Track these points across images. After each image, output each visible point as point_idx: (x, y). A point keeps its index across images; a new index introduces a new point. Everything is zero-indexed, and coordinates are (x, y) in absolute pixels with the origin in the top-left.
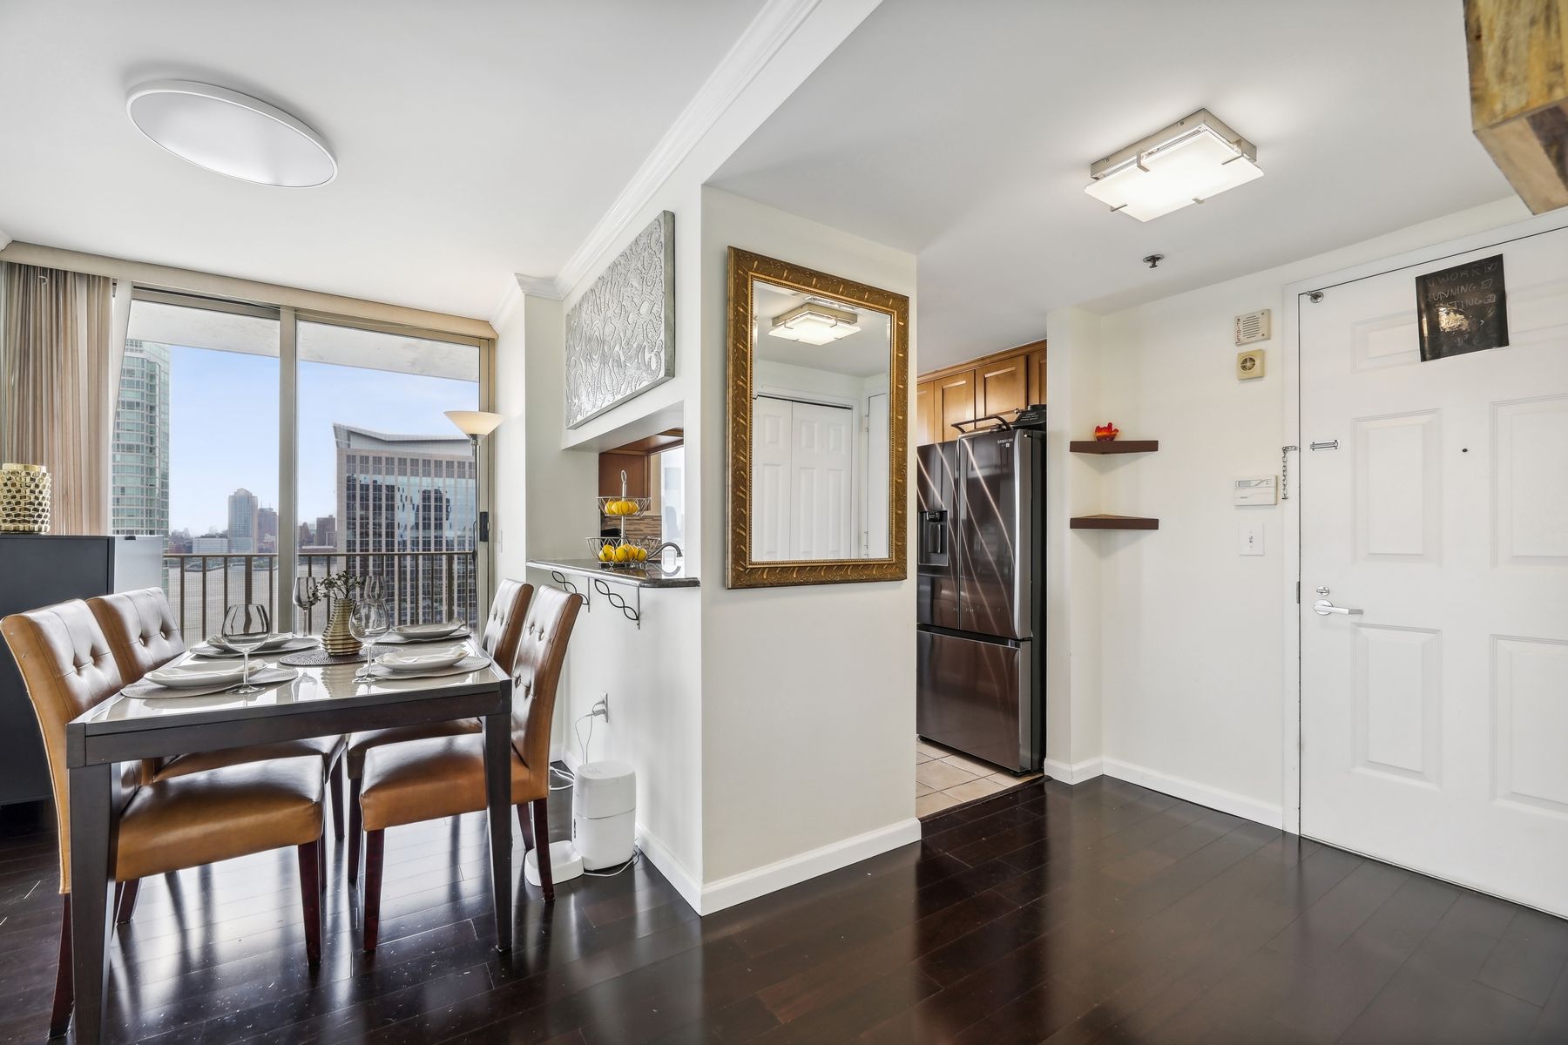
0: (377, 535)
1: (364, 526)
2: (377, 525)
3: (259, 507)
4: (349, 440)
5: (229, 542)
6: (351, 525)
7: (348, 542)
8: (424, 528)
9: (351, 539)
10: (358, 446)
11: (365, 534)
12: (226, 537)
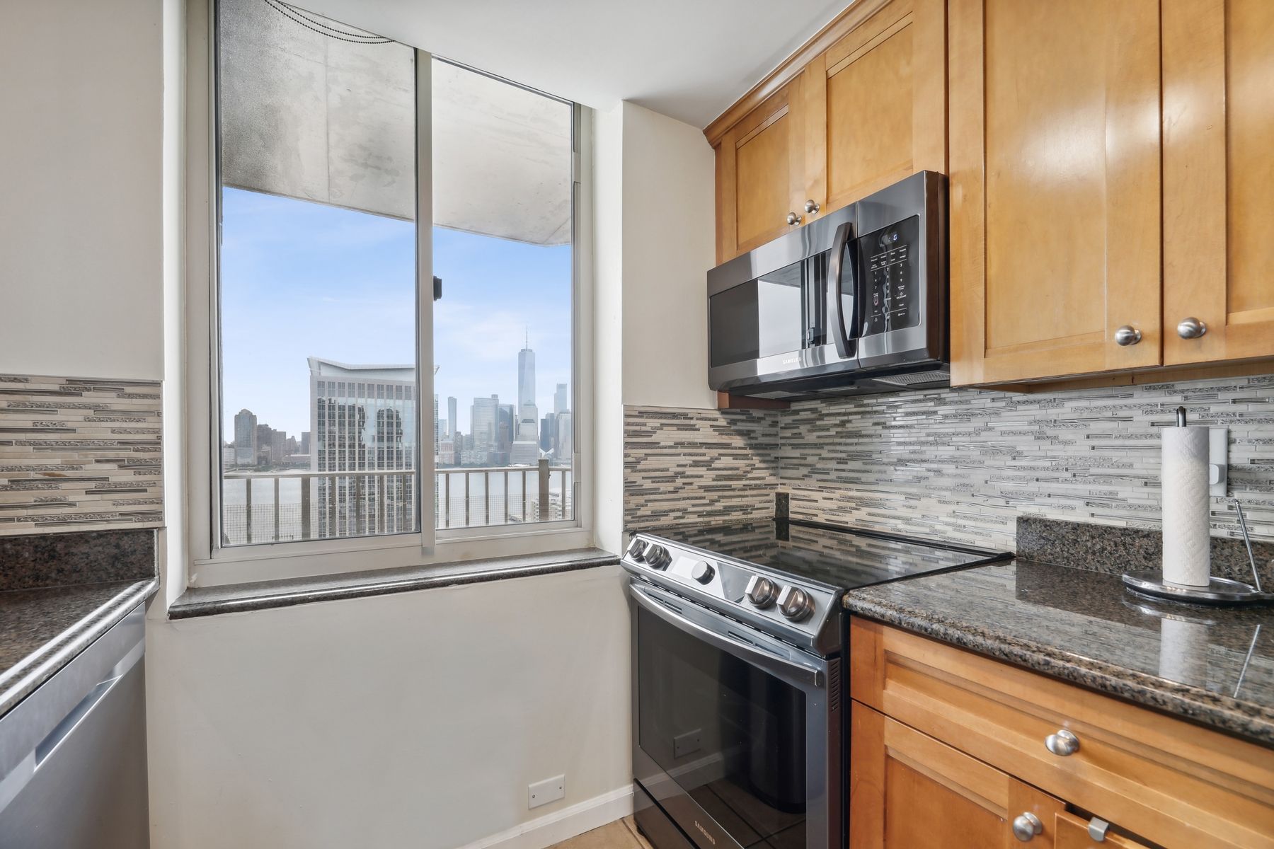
0: (342, 445)
1: (332, 438)
2: (342, 438)
3: (258, 424)
4: (320, 369)
5: (236, 451)
6: (321, 438)
7: (320, 451)
8: (388, 440)
9: (322, 449)
10: (326, 374)
11: (332, 445)
12: (233, 447)
